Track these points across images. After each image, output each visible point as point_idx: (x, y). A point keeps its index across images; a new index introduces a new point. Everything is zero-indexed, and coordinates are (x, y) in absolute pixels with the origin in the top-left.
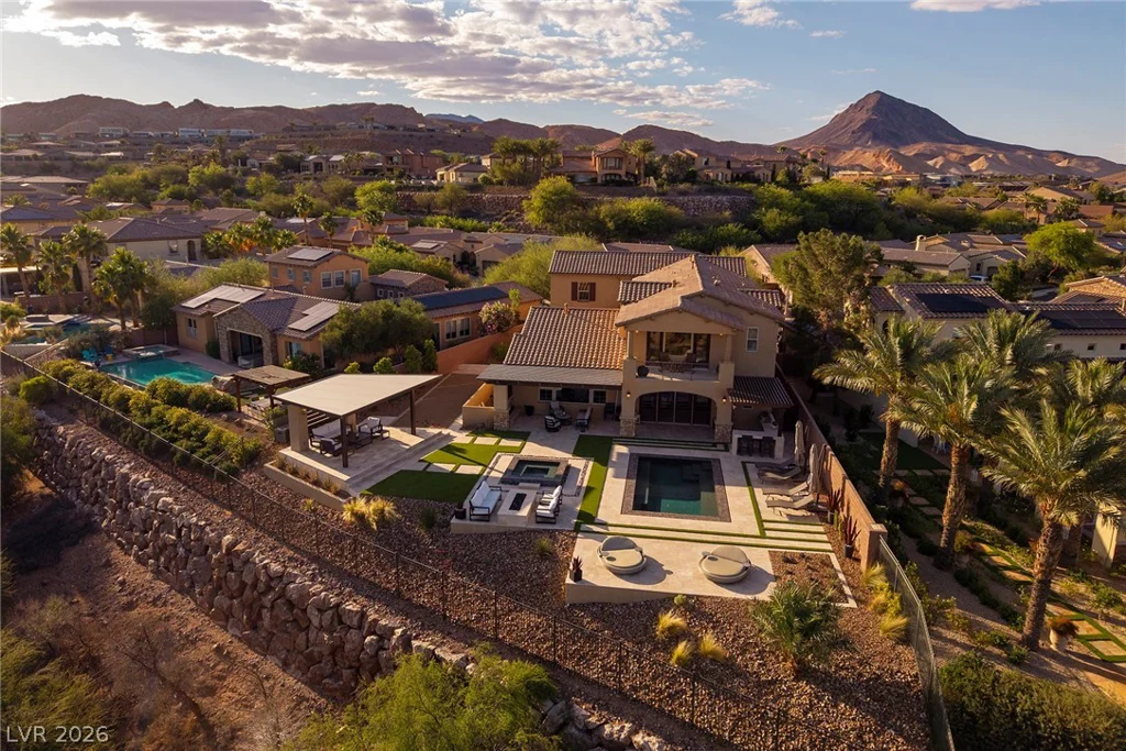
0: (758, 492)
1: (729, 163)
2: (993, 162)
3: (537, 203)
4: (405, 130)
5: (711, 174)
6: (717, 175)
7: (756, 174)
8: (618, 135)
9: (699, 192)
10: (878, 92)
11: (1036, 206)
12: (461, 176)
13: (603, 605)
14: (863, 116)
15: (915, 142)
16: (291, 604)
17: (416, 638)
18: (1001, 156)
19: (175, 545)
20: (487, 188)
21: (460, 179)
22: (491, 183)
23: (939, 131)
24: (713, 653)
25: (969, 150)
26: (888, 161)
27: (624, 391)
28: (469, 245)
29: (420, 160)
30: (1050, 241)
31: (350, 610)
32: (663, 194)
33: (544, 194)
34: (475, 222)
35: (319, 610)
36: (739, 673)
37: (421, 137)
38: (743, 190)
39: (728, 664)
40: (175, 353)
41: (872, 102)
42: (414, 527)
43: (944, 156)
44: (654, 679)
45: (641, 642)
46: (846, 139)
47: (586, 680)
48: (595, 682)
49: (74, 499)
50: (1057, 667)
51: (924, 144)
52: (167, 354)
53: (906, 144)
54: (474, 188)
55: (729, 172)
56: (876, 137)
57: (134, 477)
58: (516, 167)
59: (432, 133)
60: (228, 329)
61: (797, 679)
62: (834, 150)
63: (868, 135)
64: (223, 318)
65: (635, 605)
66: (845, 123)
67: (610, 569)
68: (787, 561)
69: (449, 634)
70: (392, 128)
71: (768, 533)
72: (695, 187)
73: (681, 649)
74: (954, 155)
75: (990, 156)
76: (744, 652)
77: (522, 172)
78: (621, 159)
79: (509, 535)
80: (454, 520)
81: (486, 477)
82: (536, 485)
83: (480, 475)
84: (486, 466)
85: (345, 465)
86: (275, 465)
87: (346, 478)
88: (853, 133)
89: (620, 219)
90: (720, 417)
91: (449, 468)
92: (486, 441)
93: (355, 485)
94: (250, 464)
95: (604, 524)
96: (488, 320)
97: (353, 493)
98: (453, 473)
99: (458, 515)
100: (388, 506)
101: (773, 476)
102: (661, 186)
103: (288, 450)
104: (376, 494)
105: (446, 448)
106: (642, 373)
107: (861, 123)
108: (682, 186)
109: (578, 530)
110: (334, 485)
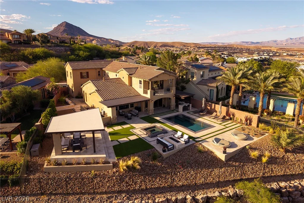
0: (205, 118)
1: (57, 38)
2: (97, 41)
6: (55, 41)
7: (66, 41)
9: (54, 46)
10: (65, 22)
11: (129, 50)
14: (62, 28)
17: (195, 196)
18: (99, 40)
23: (83, 33)
25: (91, 38)
27: (151, 100)
32: (43, 47)
36: (277, 158)
38: (67, 46)
41: (64, 25)
42: (149, 162)
45: (252, 162)
55: (58, 41)
66: (58, 30)
69: (203, 188)
71: (227, 126)
74: (88, 39)
78: (20, 35)
80: (164, 153)
81: (143, 137)
82: (163, 134)
83: (140, 138)
84: (135, 135)
85: (95, 152)
86: (51, 165)
87: (105, 156)
88: (61, 32)
89: (34, 55)
90: (173, 103)
91: (125, 139)
92: (117, 128)
93: (110, 157)
94: (27, 170)
95: (198, 138)
96: (52, 90)
97: (111, 160)
98: (130, 140)
99: (164, 151)
100: (136, 158)
101: (202, 114)
102: (42, 44)
103: (54, 156)
104: (123, 156)
105: (111, 134)
106: (154, 95)
107: (62, 30)
108: (48, 44)
109: (197, 142)
110: (100, 161)
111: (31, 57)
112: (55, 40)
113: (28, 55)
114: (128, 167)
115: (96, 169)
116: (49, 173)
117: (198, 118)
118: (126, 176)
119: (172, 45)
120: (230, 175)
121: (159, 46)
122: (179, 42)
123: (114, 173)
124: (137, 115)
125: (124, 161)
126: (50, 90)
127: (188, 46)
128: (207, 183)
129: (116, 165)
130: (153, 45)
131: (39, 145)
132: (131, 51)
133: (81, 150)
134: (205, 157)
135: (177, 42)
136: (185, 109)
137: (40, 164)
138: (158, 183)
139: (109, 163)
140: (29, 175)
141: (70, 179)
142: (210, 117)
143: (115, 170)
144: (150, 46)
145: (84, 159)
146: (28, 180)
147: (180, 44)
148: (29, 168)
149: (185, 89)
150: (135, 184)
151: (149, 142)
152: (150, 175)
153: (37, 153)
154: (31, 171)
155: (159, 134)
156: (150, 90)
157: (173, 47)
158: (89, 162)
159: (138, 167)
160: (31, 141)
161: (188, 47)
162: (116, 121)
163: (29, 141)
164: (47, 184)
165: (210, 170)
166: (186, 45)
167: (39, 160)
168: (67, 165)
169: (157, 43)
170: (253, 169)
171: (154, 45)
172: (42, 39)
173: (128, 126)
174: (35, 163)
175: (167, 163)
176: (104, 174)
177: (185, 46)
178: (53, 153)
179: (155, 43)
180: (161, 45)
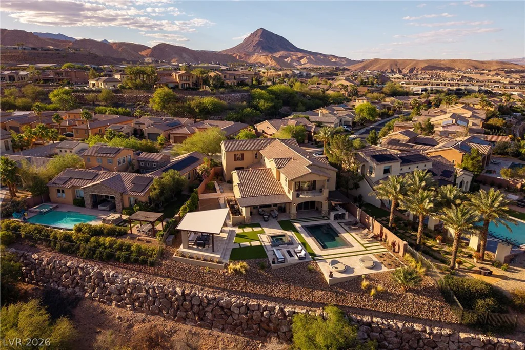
0: (352, 234)
1: (235, 77)
2: (309, 59)
3: (157, 100)
4: (41, 50)
5: (229, 83)
6: (231, 83)
7: (246, 81)
8: (149, 48)
9: (228, 93)
10: (262, 28)
11: (344, 89)
12: (106, 84)
13: (341, 283)
14: (257, 39)
15: (279, 51)
16: (222, 308)
17: (284, 308)
19: (145, 297)
20: (124, 91)
21: (106, 86)
22: (125, 88)
23: (287, 47)
24: (382, 290)
25: (300, 55)
26: (271, 60)
27: (293, 203)
28: (138, 125)
29: (74, 74)
30: (363, 110)
31: (253, 305)
32: (214, 94)
33: (160, 95)
34: (123, 109)
35: (238, 307)
36: (391, 294)
37: (53, 54)
38: (245, 90)
39: (386, 292)
40: (57, 207)
41: (260, 34)
42: (257, 270)
43: (291, 57)
44: (368, 301)
45: (358, 292)
46: (251, 49)
47: (348, 307)
48: (351, 307)
49: (57, 287)
50: (462, 273)
51: (283, 52)
52: (54, 208)
53: (276, 52)
54: (116, 91)
55: (235, 81)
56: (263, 49)
57: (105, 272)
58: (138, 81)
59: (58, 52)
60: (90, 193)
61: (406, 292)
62: (248, 55)
63: (260, 48)
64: (87, 189)
65: (350, 281)
66: (249, 42)
67: (338, 272)
68: (381, 257)
69: (295, 304)
70: (34, 49)
71: (368, 248)
72: (227, 90)
73: (373, 291)
74: (294, 57)
75: (308, 57)
76: (389, 288)
77: (142, 83)
78: (188, 76)
79: (294, 266)
80: (272, 265)
81: (265, 245)
82: (286, 245)
83: (262, 245)
84: (260, 241)
85: (213, 251)
86: (178, 255)
87: (220, 256)
88: (254, 46)
89: (201, 107)
90: (325, 207)
91: (248, 244)
92: (248, 230)
93: (224, 258)
94: (161, 256)
95: (320, 256)
96: (202, 173)
97: (224, 262)
98: (251, 246)
99: (274, 263)
100: (244, 264)
101: (353, 227)
102: (212, 90)
103: (181, 249)
104: (235, 260)
105: (238, 236)
106: (298, 196)
107: (256, 42)
108: (221, 90)
109: (314, 260)
110: (215, 260)
111: (197, 110)
112: (232, 81)
113: (195, 108)
114: (235, 270)
115: (210, 266)
116: (176, 262)
117: (344, 233)
118: (233, 278)
119: (448, 66)
120: (328, 299)
121: (421, 69)
122: (464, 60)
123: (224, 273)
124: (276, 217)
125: (234, 264)
126: (200, 173)
127: (483, 68)
128: (301, 301)
129: (226, 266)
130: (408, 67)
131: (173, 236)
132: (347, 90)
133: (204, 247)
134: (312, 277)
135: (460, 60)
136: (337, 217)
137: (171, 253)
138: (257, 290)
139: (222, 263)
140: (162, 261)
141: (190, 270)
142: (357, 233)
143: (225, 270)
144: (403, 69)
145: (203, 255)
146: (161, 265)
147: (467, 64)
148: (163, 255)
149: (359, 187)
150: (238, 286)
151: (267, 251)
152: (253, 281)
153: (171, 243)
154: (164, 258)
155: (282, 245)
156: (292, 191)
157: (449, 69)
158: (207, 259)
159: (244, 272)
160: (167, 232)
161: (484, 70)
162: (250, 222)
163: (166, 232)
164: (173, 270)
165: (311, 290)
166: (479, 65)
167: (171, 250)
168: (190, 258)
169: (418, 62)
170: (355, 299)
171: (410, 66)
172: (214, 82)
173: (260, 229)
174: (168, 252)
175: (273, 274)
176: (216, 272)
177: (476, 68)
178: (182, 246)
179: (414, 63)
180: (426, 67)
